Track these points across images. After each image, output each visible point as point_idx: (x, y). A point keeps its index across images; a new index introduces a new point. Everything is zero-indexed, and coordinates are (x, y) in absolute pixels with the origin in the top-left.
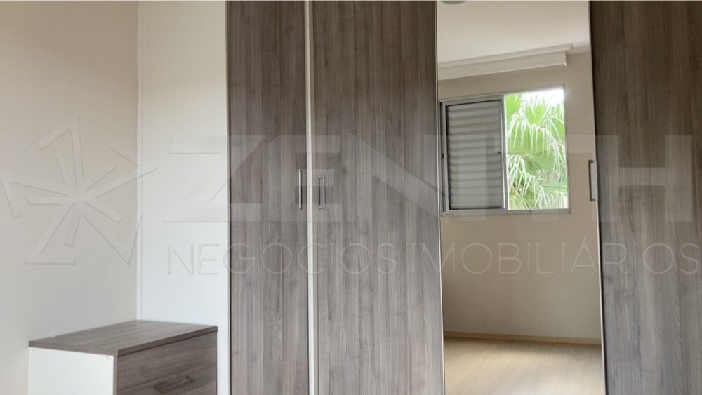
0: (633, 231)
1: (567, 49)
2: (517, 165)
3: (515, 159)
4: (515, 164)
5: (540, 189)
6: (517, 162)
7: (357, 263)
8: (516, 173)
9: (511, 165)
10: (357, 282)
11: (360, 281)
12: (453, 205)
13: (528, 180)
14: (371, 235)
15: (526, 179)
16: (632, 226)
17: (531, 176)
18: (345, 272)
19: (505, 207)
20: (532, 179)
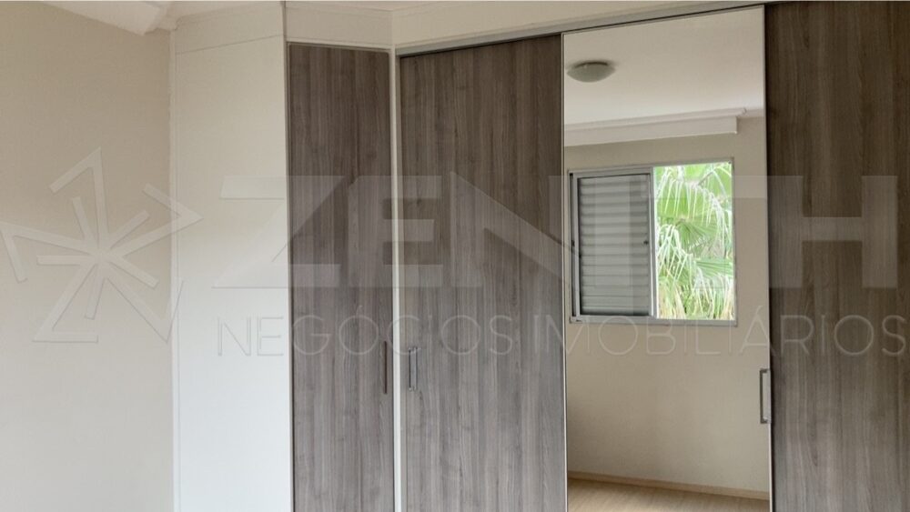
0: (816, 465)
1: (739, 113)
2: (670, 239)
3: (668, 230)
4: (667, 238)
5: (697, 271)
6: (669, 235)
7: (458, 466)
8: (668, 248)
9: (662, 236)
10: (458, 492)
11: (461, 492)
12: (586, 308)
13: (682, 259)
14: (477, 433)
15: (680, 258)
16: (815, 457)
17: (687, 255)
18: (443, 478)
19: (652, 314)
20: (688, 258)
